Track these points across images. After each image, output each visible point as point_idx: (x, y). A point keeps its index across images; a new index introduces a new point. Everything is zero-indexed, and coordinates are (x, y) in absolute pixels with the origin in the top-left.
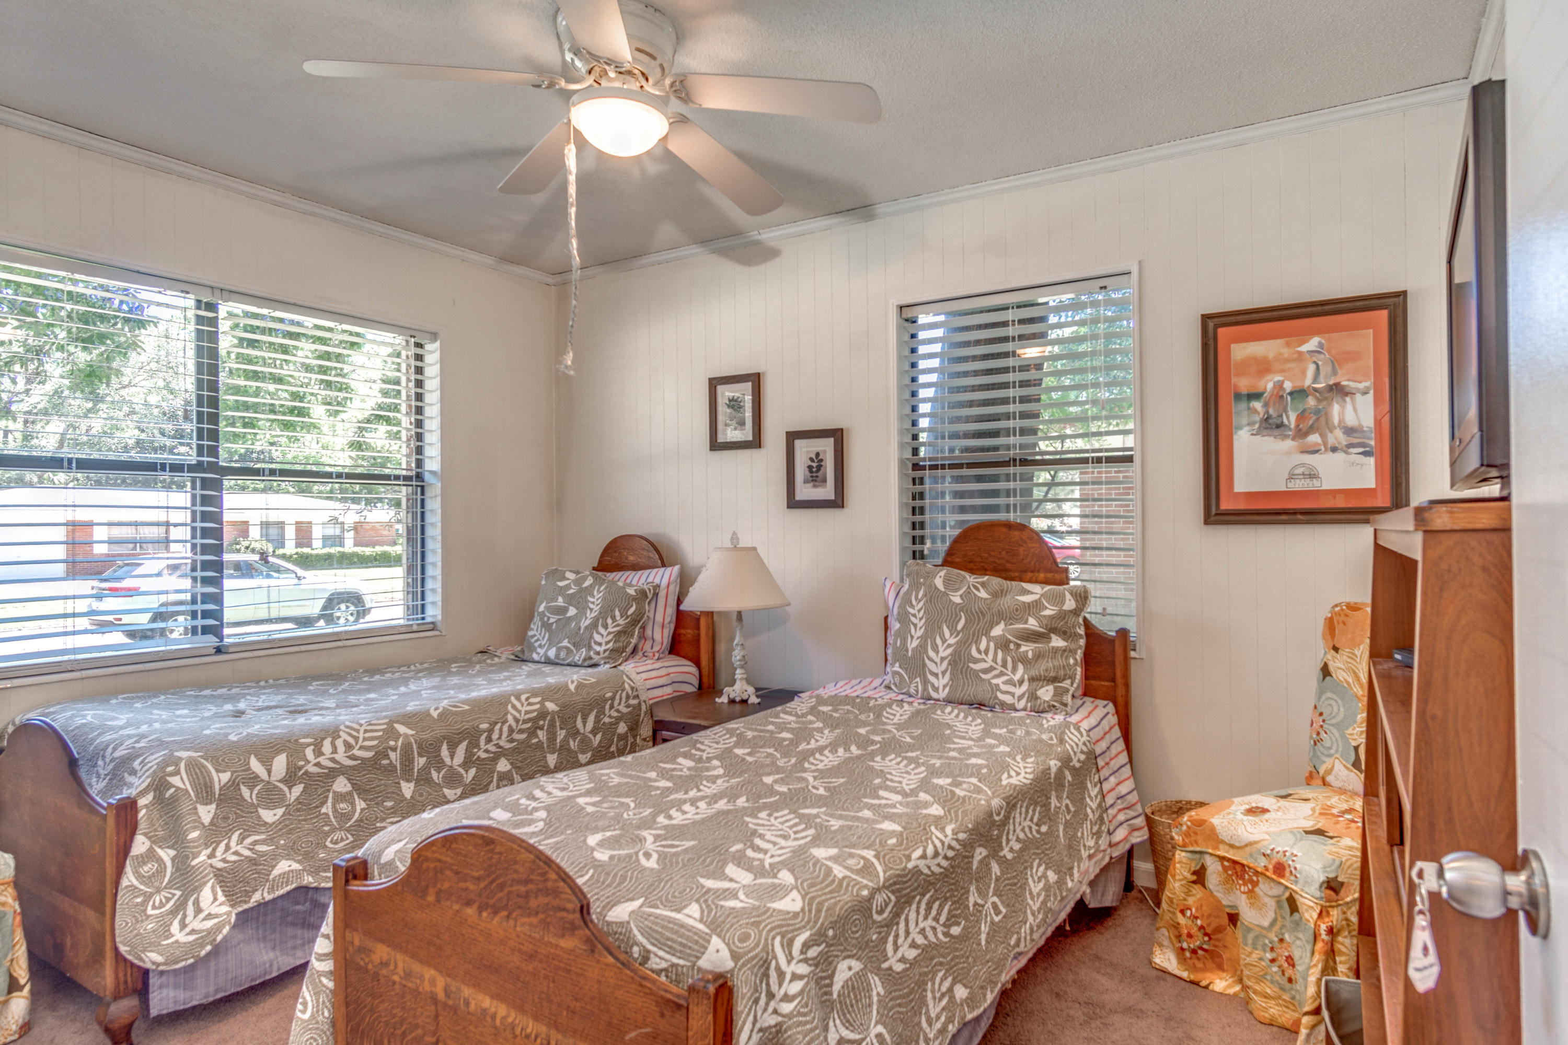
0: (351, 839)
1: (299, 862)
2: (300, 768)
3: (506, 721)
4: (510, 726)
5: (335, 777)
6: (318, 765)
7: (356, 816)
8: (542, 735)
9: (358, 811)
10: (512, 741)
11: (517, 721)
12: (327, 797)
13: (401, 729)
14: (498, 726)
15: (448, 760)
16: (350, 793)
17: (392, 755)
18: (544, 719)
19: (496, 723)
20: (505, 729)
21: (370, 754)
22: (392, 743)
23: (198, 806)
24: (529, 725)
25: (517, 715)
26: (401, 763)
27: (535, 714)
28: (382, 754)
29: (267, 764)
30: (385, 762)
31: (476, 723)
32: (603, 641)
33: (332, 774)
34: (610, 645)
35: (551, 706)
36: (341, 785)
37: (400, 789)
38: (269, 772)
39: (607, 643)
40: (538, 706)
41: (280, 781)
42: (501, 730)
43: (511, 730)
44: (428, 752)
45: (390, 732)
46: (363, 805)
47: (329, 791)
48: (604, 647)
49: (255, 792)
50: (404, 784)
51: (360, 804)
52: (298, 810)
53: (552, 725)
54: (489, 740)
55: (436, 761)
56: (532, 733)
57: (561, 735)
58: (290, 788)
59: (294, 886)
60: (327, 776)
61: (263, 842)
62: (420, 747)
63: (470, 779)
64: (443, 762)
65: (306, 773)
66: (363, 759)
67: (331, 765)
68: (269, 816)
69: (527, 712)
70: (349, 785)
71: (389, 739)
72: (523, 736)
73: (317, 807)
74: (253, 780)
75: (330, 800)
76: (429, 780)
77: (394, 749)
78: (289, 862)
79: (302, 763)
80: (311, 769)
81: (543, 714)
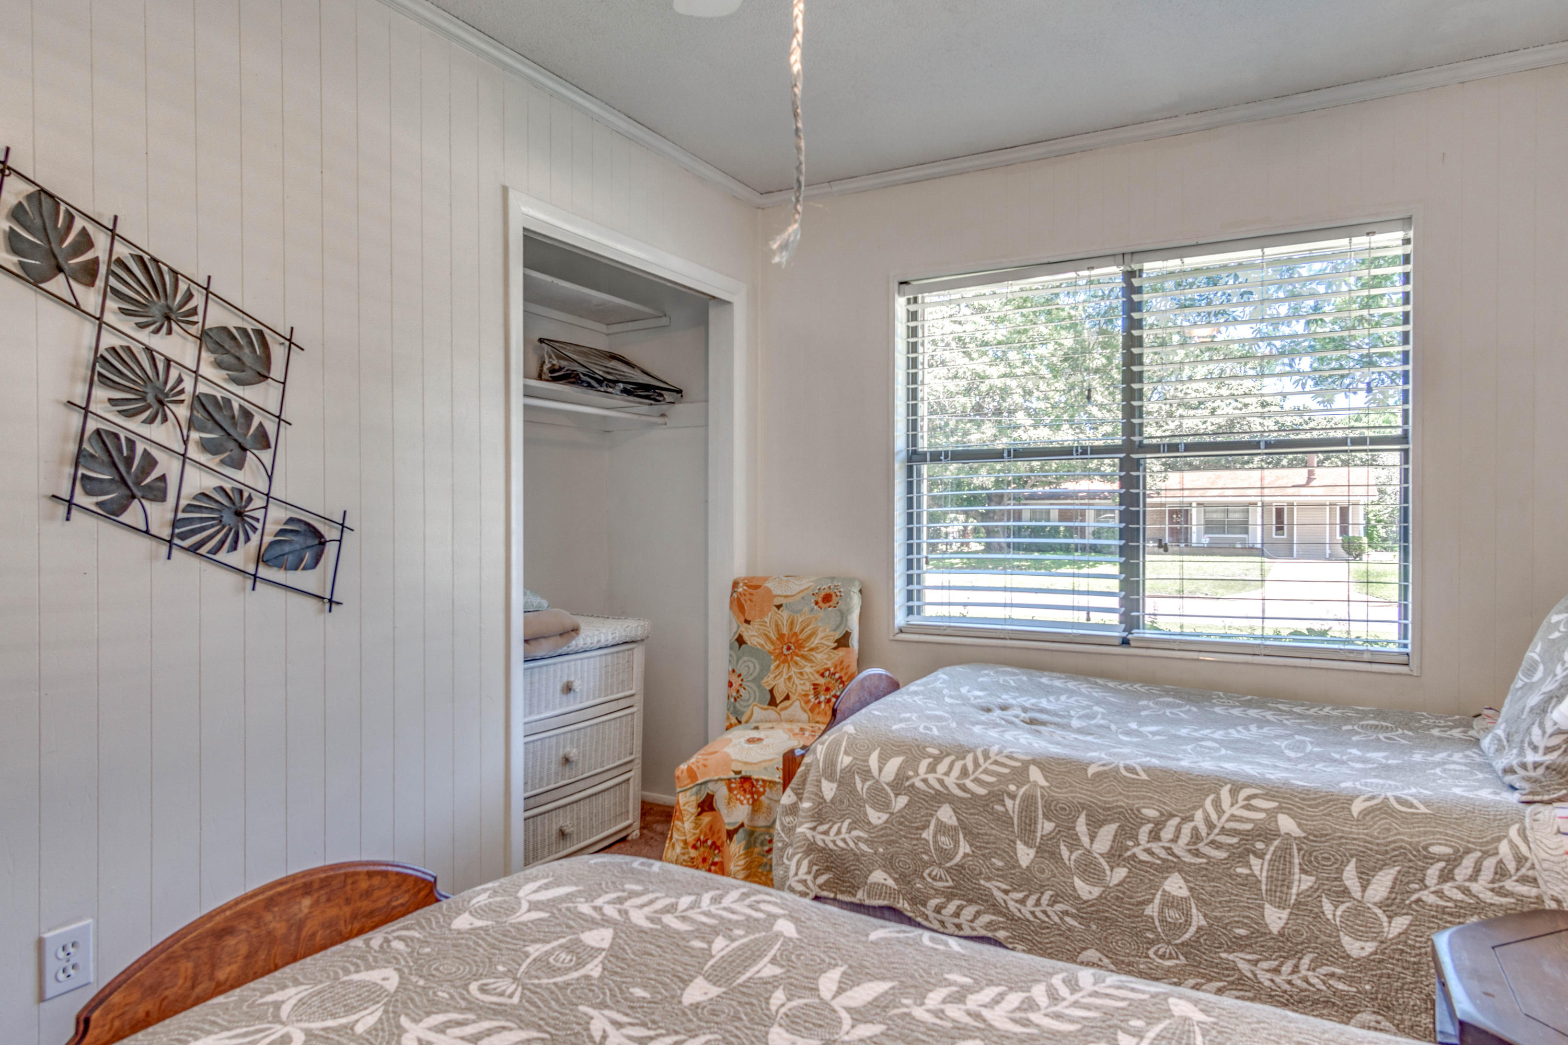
0: (951, 883)
1: (895, 880)
2: (908, 779)
3: (1191, 819)
4: (1195, 829)
5: (941, 803)
6: (925, 781)
7: (957, 859)
8: (1259, 868)
9: (961, 854)
10: (1197, 853)
11: (1211, 826)
12: (929, 822)
13: (1035, 774)
14: (1175, 822)
15: (1085, 840)
16: (955, 829)
17: (1009, 803)
18: (1268, 840)
19: (1172, 816)
20: (1187, 829)
21: (982, 791)
22: (1012, 788)
23: (823, 780)
24: (1235, 840)
25: (1214, 816)
26: (1020, 818)
27: (1249, 826)
28: (997, 796)
29: (883, 760)
30: (999, 808)
31: (1138, 804)
32: (1541, 743)
33: (940, 797)
34: (1553, 756)
35: (1286, 824)
36: (946, 814)
37: (1015, 850)
38: (880, 770)
39: (1549, 750)
40: (1262, 815)
41: (888, 784)
42: (1178, 829)
43: (1196, 836)
44: (1057, 817)
45: (1020, 774)
46: (968, 850)
47: (932, 815)
48: (1539, 758)
49: (866, 786)
50: (1020, 847)
51: (964, 848)
52: (901, 823)
53: (1283, 856)
54: (1155, 836)
55: (1067, 832)
56: (1242, 853)
57: (1303, 883)
58: (896, 795)
59: (885, 903)
60: (933, 798)
61: (865, 841)
62: (1047, 805)
63: (1115, 881)
64: (1078, 839)
65: (913, 786)
66: (972, 794)
67: (937, 786)
68: (876, 817)
69: (1233, 818)
70: (954, 818)
71: (1011, 781)
72: (1221, 855)
73: (917, 828)
74: (866, 774)
75: (932, 827)
76: (1055, 856)
77: (1013, 797)
78: (886, 876)
79: (911, 773)
80: (919, 784)
81: (1266, 833)
